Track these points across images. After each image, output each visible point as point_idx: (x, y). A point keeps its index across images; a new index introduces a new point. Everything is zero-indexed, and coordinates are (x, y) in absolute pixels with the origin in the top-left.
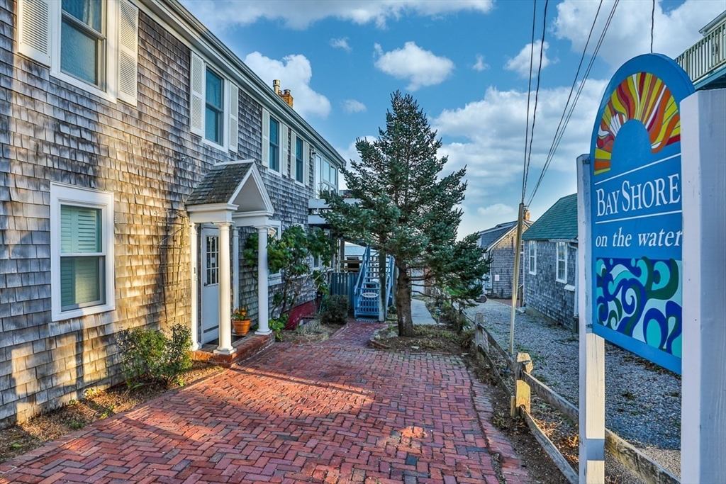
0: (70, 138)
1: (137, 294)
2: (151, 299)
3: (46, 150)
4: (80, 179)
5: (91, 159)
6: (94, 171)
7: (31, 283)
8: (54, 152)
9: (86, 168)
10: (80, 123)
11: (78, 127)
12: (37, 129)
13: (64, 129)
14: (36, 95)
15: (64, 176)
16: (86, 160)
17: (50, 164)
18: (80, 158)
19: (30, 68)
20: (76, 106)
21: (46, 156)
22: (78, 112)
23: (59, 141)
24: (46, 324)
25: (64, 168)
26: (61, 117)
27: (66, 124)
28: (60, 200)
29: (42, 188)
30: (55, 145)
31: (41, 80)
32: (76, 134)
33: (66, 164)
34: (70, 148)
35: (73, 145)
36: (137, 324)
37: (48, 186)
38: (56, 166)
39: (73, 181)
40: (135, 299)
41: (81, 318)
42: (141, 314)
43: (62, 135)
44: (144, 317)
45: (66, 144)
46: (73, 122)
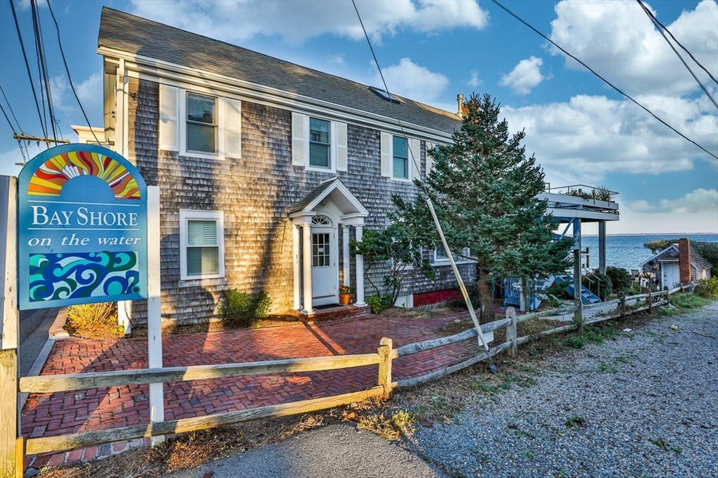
0: (192, 185)
1: (244, 269)
2: (255, 273)
3: (177, 194)
4: (200, 206)
5: (207, 195)
6: (210, 201)
7: (168, 260)
8: (182, 194)
9: (203, 200)
10: (199, 176)
11: (198, 179)
12: (172, 184)
13: (187, 181)
14: (171, 168)
15: (189, 206)
16: (204, 195)
17: (180, 200)
18: (199, 195)
19: (167, 155)
20: (196, 168)
21: (178, 197)
22: (197, 171)
23: (185, 188)
24: (177, 281)
25: (189, 201)
26: (187, 175)
27: (189, 178)
28: (187, 218)
29: (175, 213)
30: (183, 191)
31: (174, 160)
32: (197, 182)
33: (190, 199)
34: (192, 191)
35: (195, 189)
36: (243, 287)
37: (178, 212)
38: (184, 201)
39: (195, 207)
40: (242, 272)
41: (200, 280)
42: (247, 281)
43: (188, 184)
44: (250, 283)
45: (190, 189)
46: (195, 176)
